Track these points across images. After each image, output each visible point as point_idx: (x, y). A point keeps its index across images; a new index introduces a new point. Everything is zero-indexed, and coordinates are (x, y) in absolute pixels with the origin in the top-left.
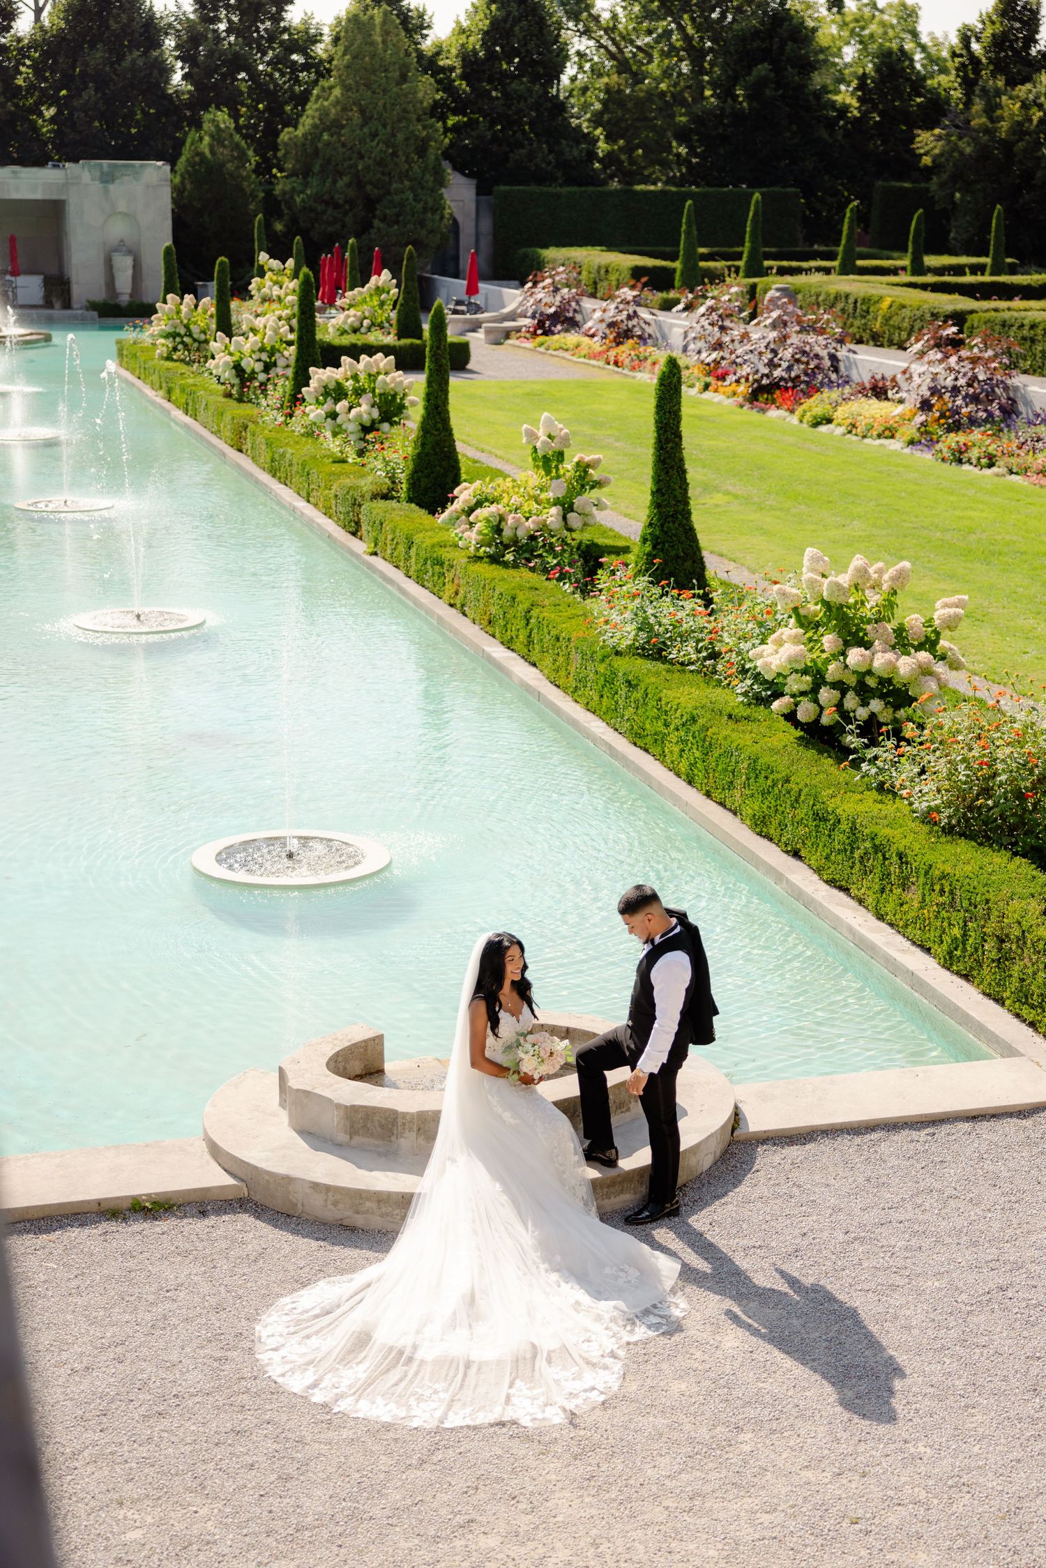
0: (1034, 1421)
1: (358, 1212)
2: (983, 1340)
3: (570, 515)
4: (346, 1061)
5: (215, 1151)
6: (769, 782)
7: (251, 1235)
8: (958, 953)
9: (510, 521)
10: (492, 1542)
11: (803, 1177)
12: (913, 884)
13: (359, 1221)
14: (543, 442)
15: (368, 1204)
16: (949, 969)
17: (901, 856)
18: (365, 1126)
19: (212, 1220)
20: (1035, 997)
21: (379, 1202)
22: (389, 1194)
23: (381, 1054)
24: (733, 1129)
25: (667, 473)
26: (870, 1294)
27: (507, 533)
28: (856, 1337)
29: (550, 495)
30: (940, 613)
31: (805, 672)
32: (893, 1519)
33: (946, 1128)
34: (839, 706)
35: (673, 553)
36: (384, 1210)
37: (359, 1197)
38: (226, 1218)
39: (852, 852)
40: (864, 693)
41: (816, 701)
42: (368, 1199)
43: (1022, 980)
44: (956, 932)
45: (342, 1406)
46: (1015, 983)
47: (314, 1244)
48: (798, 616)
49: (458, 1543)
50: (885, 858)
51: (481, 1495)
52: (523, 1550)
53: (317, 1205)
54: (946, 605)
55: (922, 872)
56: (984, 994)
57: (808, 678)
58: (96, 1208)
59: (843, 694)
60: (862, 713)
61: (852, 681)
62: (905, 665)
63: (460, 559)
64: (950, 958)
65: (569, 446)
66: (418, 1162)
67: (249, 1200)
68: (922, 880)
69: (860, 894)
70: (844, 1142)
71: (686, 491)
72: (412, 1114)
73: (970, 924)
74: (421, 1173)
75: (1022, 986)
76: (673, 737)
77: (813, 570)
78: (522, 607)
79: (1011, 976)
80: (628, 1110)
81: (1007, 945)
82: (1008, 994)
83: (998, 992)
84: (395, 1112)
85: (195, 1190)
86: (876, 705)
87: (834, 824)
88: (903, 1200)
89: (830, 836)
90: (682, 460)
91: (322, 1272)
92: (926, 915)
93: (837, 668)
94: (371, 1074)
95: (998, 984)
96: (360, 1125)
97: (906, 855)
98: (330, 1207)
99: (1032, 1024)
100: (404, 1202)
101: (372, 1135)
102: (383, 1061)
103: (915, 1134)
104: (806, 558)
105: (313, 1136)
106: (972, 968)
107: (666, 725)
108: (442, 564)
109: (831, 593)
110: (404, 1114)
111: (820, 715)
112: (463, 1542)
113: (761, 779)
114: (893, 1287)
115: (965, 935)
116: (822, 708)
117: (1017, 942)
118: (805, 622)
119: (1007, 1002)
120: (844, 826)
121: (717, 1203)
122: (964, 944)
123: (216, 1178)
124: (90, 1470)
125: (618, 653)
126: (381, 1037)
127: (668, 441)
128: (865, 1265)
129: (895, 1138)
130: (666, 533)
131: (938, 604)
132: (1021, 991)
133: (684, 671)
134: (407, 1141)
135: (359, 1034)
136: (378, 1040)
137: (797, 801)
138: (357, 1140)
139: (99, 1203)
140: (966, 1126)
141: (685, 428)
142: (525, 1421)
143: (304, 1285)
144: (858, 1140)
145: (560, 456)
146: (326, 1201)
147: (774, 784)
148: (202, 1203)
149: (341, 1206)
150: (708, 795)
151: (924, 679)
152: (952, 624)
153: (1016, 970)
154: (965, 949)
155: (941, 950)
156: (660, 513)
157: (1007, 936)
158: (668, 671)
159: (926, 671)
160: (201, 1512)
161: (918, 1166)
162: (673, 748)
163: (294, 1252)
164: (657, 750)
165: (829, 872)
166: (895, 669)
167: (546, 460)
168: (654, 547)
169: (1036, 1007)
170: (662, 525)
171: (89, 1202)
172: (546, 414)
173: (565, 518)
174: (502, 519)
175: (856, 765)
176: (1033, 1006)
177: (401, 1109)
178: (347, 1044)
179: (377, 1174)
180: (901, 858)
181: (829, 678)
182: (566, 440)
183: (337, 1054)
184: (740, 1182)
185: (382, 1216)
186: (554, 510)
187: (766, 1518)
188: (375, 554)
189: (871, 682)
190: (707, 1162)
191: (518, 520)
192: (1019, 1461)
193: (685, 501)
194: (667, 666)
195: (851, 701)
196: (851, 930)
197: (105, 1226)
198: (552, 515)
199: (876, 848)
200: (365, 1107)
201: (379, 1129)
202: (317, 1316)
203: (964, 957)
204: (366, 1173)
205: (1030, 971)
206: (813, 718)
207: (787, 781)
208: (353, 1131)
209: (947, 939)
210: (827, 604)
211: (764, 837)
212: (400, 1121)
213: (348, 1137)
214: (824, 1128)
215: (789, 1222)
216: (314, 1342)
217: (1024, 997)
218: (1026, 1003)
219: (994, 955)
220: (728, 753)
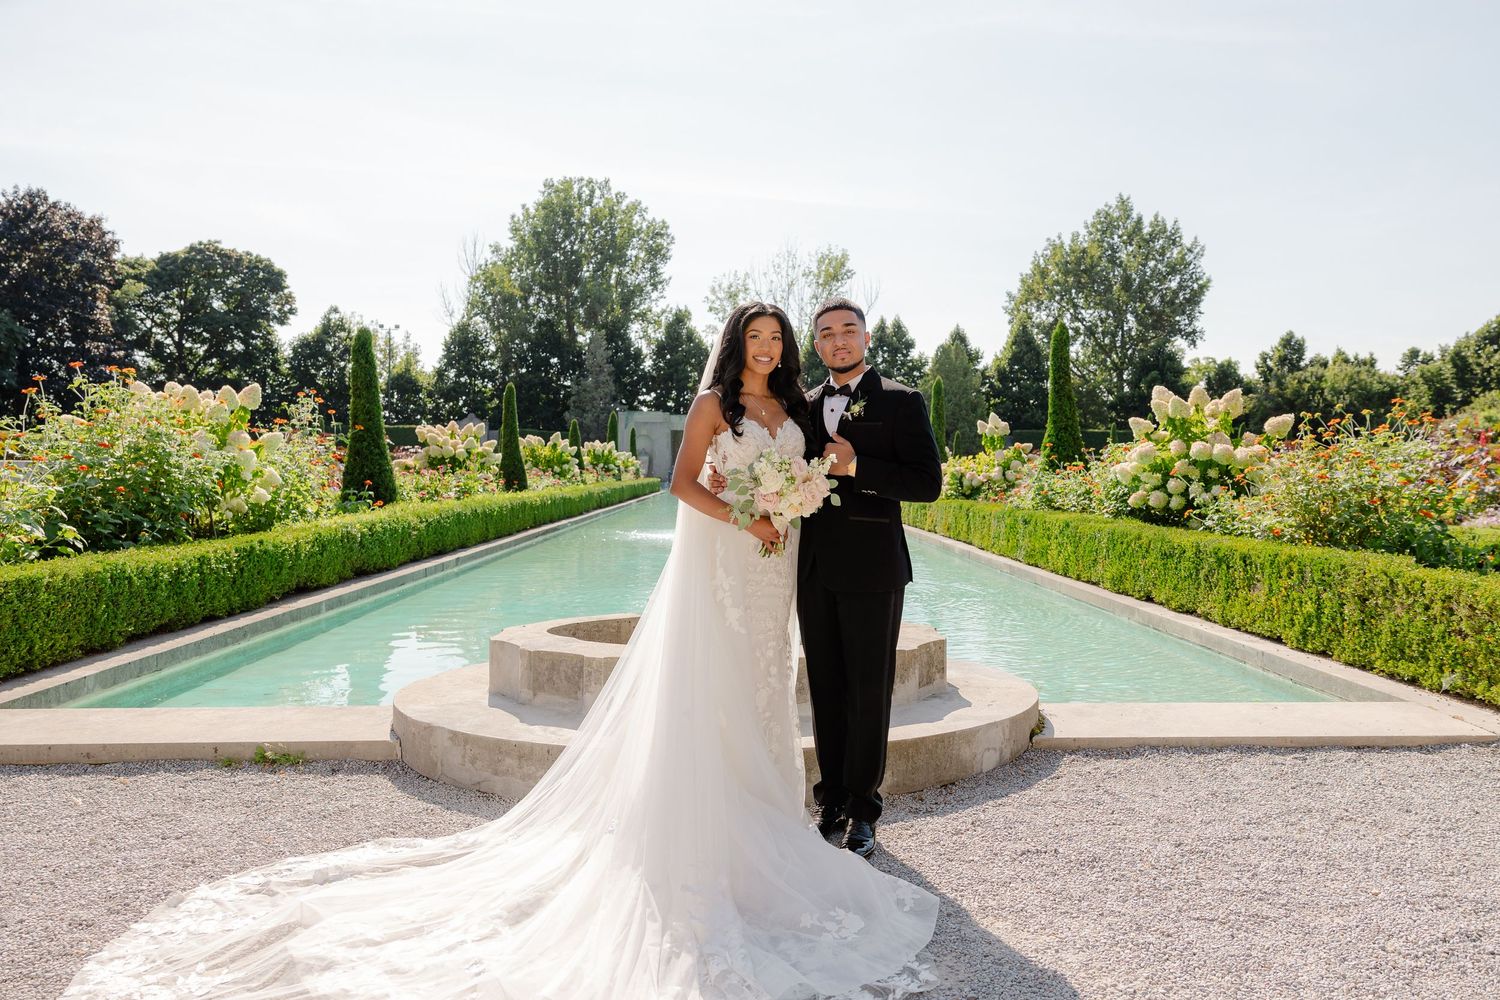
3: (1008, 473)
6: (1125, 546)
8: (1313, 629)
9: (968, 476)
11: (1120, 787)
12: (1259, 581)
14: (991, 429)
15: (508, 761)
16: (1303, 651)
17: (1244, 559)
18: (550, 679)
20: (1414, 647)
21: (520, 757)
24: (1033, 734)
25: (1060, 400)
27: (966, 482)
31: (1155, 469)
33: (1323, 754)
34: (1186, 494)
35: (1065, 454)
38: (356, 777)
39: (1197, 575)
41: (1166, 492)
43: (1394, 633)
44: (1310, 608)
46: (1386, 638)
47: (422, 805)
48: (1149, 439)
50: (1228, 568)
53: (454, 762)
55: (1267, 564)
56: (1347, 664)
57: (1159, 475)
58: (211, 754)
59: (1188, 484)
61: (1195, 472)
62: (1242, 451)
64: (1304, 638)
67: (400, 762)
68: (1268, 571)
69: (1206, 610)
70: (1181, 760)
73: (1324, 596)
75: (1395, 641)
77: (1160, 398)
79: (1379, 634)
81: (1372, 602)
82: (1378, 653)
83: (1365, 656)
84: (581, 659)
86: (1217, 490)
87: (1180, 557)
89: (1176, 568)
92: (1274, 603)
93: (1182, 465)
95: (1364, 647)
96: (545, 678)
97: (1250, 557)
98: (468, 765)
99: (1413, 681)
103: (1277, 758)
106: (1329, 641)
107: (1049, 539)
109: (1174, 411)
110: (590, 661)
111: (1169, 502)
113: (1118, 546)
115: (1319, 609)
116: (1170, 496)
117: (1384, 595)
119: (1377, 664)
121: (991, 803)
122: (1319, 618)
123: (374, 734)
127: (1060, 378)
129: (1252, 760)
130: (1060, 440)
132: (1394, 646)
138: (542, 697)
139: (216, 748)
143: (348, 844)
144: (1198, 758)
146: (464, 757)
148: (339, 759)
149: (479, 764)
153: (1385, 626)
154: (1320, 623)
155: (1291, 634)
157: (1371, 592)
165: (1177, 599)
166: (1232, 455)
167: (993, 441)
169: (1416, 659)
171: (203, 746)
173: (1004, 475)
174: (962, 475)
176: (1412, 660)
177: (588, 655)
179: (537, 728)
180: (1245, 562)
181: (1176, 472)
184: (1030, 786)
186: (997, 469)
189: (1213, 471)
190: (989, 761)
191: (972, 475)
195: (1195, 490)
198: (996, 472)
199: (1220, 561)
200: (551, 653)
201: (565, 683)
203: (1320, 632)
204: (525, 726)
205: (1405, 621)
206: (1163, 504)
207: (1139, 538)
208: (537, 686)
209: (1299, 619)
210: (1171, 420)
211: (1122, 593)
212: (584, 670)
213: (531, 693)
214: (1154, 743)
215: (1089, 828)
217: (1399, 651)
218: (1402, 658)
219: (1357, 616)
220: (1093, 538)
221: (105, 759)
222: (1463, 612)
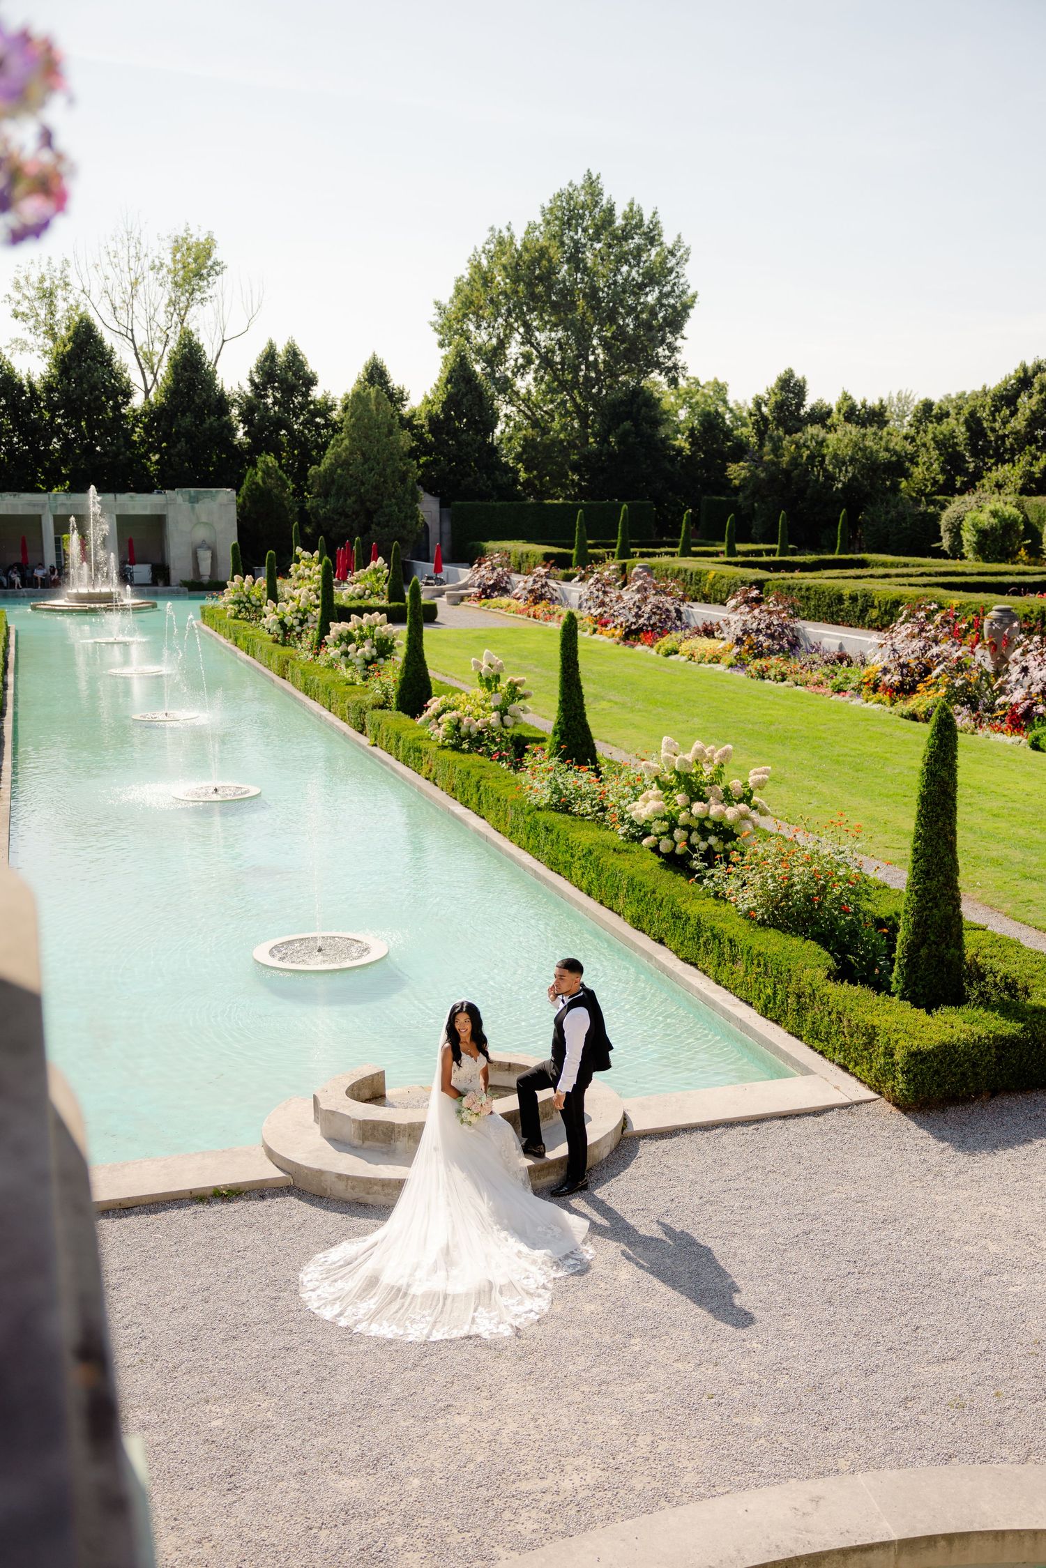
0: (830, 1323)
1: (368, 1193)
2: (794, 1269)
3: (505, 717)
4: (359, 1089)
5: (270, 1154)
6: (642, 894)
7: (296, 1211)
8: (771, 1006)
9: (465, 722)
10: (464, 1419)
11: (670, 1160)
12: (740, 960)
13: (370, 1199)
14: (486, 669)
15: (376, 1188)
16: (765, 1017)
17: (731, 941)
18: (372, 1134)
19: (269, 1202)
20: (822, 1034)
21: (383, 1186)
22: (390, 1180)
23: (383, 1084)
24: (623, 1129)
25: (569, 688)
26: (718, 1240)
27: (463, 730)
28: (709, 1270)
29: (492, 704)
30: (752, 779)
31: (664, 819)
32: (736, 1395)
33: (765, 1125)
34: (688, 840)
35: (574, 742)
36: (386, 1191)
37: (369, 1183)
38: (278, 1200)
39: (698, 939)
40: (704, 833)
41: (672, 838)
42: (376, 1184)
43: (814, 1023)
44: (769, 991)
45: (360, 1328)
46: (809, 1026)
47: (339, 1216)
48: (658, 782)
49: (441, 1421)
50: (720, 943)
51: (456, 1387)
52: (485, 1425)
53: (340, 1189)
54: (757, 773)
55: (745, 952)
56: (789, 1033)
57: (666, 823)
58: (188, 1195)
59: (690, 833)
60: (703, 846)
61: (695, 824)
62: (731, 813)
63: (432, 748)
64: (766, 1009)
65: (503, 671)
66: (408, 1158)
67: (294, 1187)
68: (745, 957)
69: (704, 967)
70: (698, 1136)
71: (582, 700)
72: (405, 1125)
73: (778, 986)
74: (410, 1166)
75: (814, 1027)
76: (577, 864)
77: (668, 751)
78: (474, 780)
79: (806, 1020)
80: (552, 1118)
81: (803, 1000)
82: (805, 1032)
83: (798, 1031)
84: (393, 1124)
85: (257, 1181)
86: (713, 840)
87: (686, 921)
88: (738, 1174)
89: (683, 929)
90: (579, 680)
91: (344, 1235)
92: (749, 980)
93: (685, 817)
94: (376, 1098)
95: (798, 1026)
97: (734, 941)
98: (350, 1190)
99: (821, 1053)
100: (399, 1184)
101: (378, 1140)
102: (384, 1089)
103: (745, 1129)
104: (663, 743)
105: (338, 1142)
106: (780, 1016)
107: (572, 856)
108: (420, 751)
109: (681, 766)
110: (399, 1125)
111: (675, 848)
112: (444, 1421)
113: (637, 891)
114: (734, 1234)
115: (775, 993)
116: (676, 843)
117: (810, 997)
118: (664, 786)
119: (804, 1038)
120: (693, 922)
121: (612, 1180)
122: (774, 1000)
123: (271, 1172)
124: (185, 1378)
125: (539, 809)
126: (383, 1073)
127: (569, 667)
128: (714, 1220)
129: (732, 1132)
130: (569, 728)
131: (751, 772)
132: (813, 1030)
133: (583, 820)
134: (401, 1144)
135: (368, 1070)
136: (381, 1075)
137: (661, 905)
138: (367, 1143)
139: (191, 1191)
140: (779, 1123)
141: (581, 659)
142: (485, 1335)
143: (332, 1245)
144: (707, 1134)
145: (497, 678)
146: (346, 1186)
147: (645, 895)
148: (262, 1190)
149: (357, 1190)
150: (601, 903)
151: (743, 822)
152: (760, 785)
153: (809, 1016)
154: (775, 1003)
155: (759, 1004)
156: (565, 715)
157: (803, 993)
158: (573, 820)
159: (744, 817)
160: (263, 1405)
161: (748, 1151)
162: (577, 872)
163: (325, 1222)
164: (566, 873)
165: (684, 953)
166: (724, 815)
167: (488, 681)
168: (562, 738)
169: (823, 1041)
170: (567, 723)
171: (184, 1191)
172: (487, 650)
173: (502, 719)
174: (460, 720)
175: (699, 881)
176: (821, 1041)
177: (397, 1121)
178: (360, 1078)
179: (381, 1167)
180: (731, 943)
181: (680, 823)
182: (501, 667)
183: (353, 1085)
184: (628, 1165)
185: (385, 1195)
186: (494, 714)
187: (650, 1397)
188: (375, 745)
189: (709, 825)
190: (605, 1152)
191: (471, 721)
192: (820, 1351)
193: (582, 707)
194: (572, 817)
195: (695, 838)
196: (699, 992)
197: (195, 1208)
198: (493, 718)
199: (715, 936)
200: (373, 1121)
201: (381, 1136)
202: (341, 1266)
203: (775, 1008)
204: (372, 1166)
205: (819, 1017)
206: (670, 850)
207: (654, 892)
208: (364, 1138)
209: (763, 996)
210: (677, 773)
211: (640, 930)
212: (396, 1130)
213: (361, 1141)
214: (685, 1127)
215: (661, 1192)
216: (340, 1284)
217: (815, 1034)
218: (817, 1038)
219: (795, 1006)
220: (614, 875)
221: (130, 1205)
222: (845, 1023)
